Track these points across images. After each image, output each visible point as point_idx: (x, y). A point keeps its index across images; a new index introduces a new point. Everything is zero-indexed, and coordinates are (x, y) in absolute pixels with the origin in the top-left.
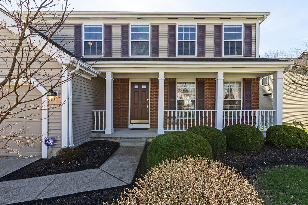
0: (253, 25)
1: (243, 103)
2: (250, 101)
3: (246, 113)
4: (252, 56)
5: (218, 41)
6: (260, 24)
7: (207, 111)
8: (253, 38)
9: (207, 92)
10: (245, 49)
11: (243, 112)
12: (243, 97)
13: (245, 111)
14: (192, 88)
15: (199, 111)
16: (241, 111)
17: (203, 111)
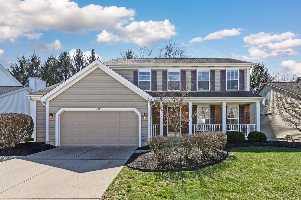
0: (245, 70)
1: (240, 121)
2: (244, 119)
3: (242, 126)
4: (245, 90)
5: (223, 80)
6: (249, 69)
7: (217, 125)
8: (245, 79)
9: (216, 114)
10: (240, 85)
11: (240, 126)
12: (239, 117)
13: (241, 125)
14: (207, 111)
15: (212, 125)
16: (239, 125)
17: (215, 125)
